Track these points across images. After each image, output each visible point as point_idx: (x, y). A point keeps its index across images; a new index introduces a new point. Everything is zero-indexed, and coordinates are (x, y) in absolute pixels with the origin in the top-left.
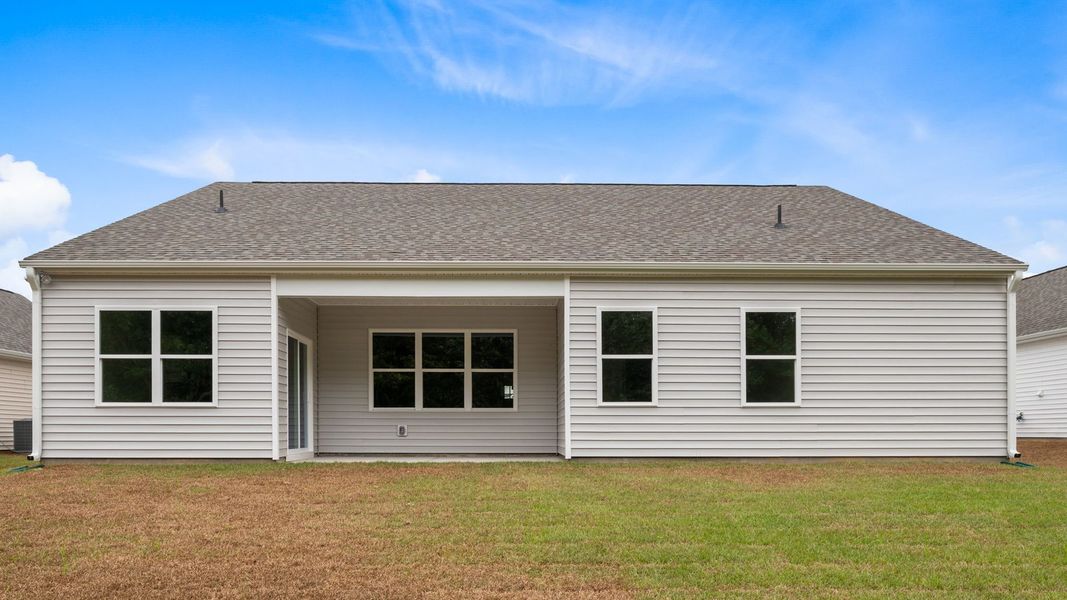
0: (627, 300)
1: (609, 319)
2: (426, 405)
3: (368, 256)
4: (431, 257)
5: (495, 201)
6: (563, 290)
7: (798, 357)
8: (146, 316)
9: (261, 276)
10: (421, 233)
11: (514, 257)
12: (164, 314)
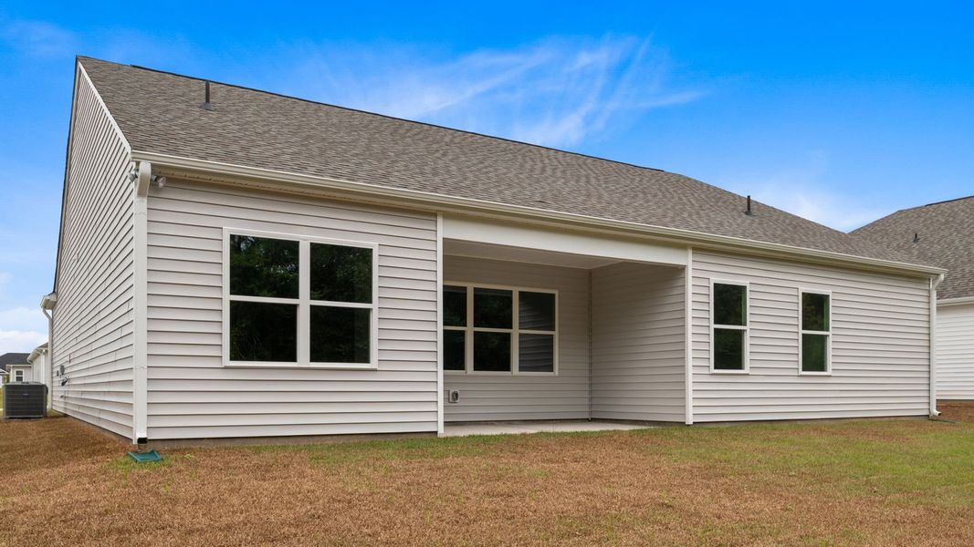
0: (729, 274)
6: (686, 259)
8: (292, 248)
9: (426, 212)
12: (314, 247)
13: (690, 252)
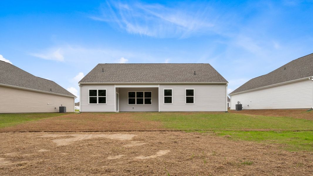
0: (168, 88)
1: (165, 91)
2: (137, 104)
3: (129, 81)
4: (138, 81)
5: (148, 69)
6: (158, 86)
7: (194, 96)
8: (96, 91)
9: (113, 85)
10: (136, 76)
11: (151, 81)
12: (99, 90)
13: (159, 85)
